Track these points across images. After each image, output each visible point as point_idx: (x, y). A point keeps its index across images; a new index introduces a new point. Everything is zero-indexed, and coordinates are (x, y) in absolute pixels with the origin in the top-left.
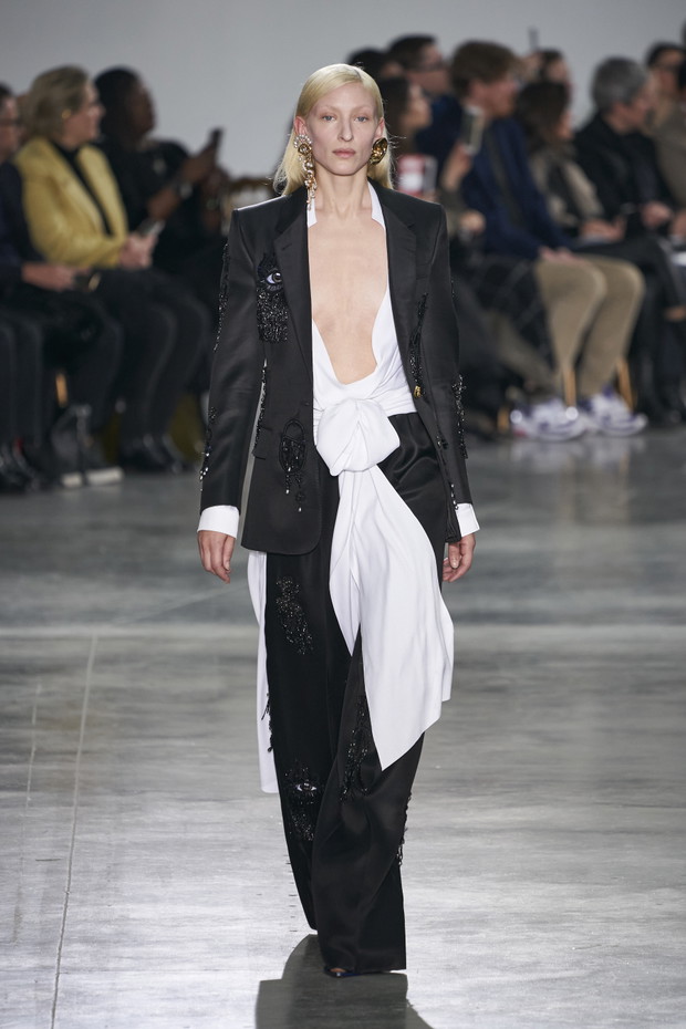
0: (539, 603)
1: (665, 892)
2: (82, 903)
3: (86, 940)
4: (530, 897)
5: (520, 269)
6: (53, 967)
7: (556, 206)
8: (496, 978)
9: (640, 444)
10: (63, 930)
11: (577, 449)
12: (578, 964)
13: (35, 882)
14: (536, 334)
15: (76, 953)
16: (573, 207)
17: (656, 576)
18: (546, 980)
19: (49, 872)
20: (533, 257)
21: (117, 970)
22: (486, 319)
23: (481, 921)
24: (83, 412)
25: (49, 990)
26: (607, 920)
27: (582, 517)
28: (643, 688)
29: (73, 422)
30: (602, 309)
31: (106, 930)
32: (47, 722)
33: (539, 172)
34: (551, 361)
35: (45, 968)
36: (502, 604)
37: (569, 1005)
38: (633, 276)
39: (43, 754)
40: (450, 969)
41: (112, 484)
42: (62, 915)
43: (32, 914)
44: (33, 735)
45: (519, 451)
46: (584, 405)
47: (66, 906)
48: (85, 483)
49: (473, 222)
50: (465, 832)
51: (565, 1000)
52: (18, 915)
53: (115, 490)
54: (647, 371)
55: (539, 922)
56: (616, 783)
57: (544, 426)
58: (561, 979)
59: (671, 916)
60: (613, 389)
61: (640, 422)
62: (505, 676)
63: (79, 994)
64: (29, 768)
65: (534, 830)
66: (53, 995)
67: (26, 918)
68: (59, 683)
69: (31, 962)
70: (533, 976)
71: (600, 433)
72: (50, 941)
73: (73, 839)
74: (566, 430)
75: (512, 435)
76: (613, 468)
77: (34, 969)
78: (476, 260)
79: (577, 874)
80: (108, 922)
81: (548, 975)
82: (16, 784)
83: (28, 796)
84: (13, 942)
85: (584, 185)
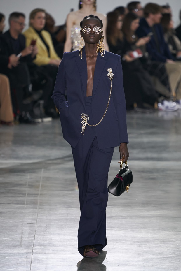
2: (39, 235)
3: (40, 245)
5: (161, 65)
7: (171, 47)
10: (34, 242)
11: (176, 114)
12: (174, 253)
13: (27, 229)
14: (165, 82)
15: (37, 249)
18: (165, 258)
19: (30, 227)
20: (165, 61)
21: (48, 253)
22: (152, 79)
23: (147, 241)
24: (42, 102)
27: (177, 132)
29: (39, 105)
31: (46, 242)
32: (31, 186)
33: (166, 38)
34: (169, 90)
35: (29, 253)
39: (29, 195)
41: (49, 122)
42: (34, 238)
43: (26, 238)
44: (27, 190)
45: (160, 114)
46: (178, 102)
47: (35, 236)
48: (42, 121)
50: (144, 217)
51: (170, 263)
52: (22, 238)
53: (50, 124)
55: (163, 242)
57: (167, 107)
58: (169, 257)
62: (155, 175)
63: (38, 260)
64: (26, 198)
65: (162, 217)
66: (31, 260)
67: (24, 239)
68: (34, 175)
69: (25, 251)
70: (161, 256)
72: (30, 245)
73: (37, 218)
74: (173, 108)
77: (26, 253)
78: (149, 62)
79: (174, 229)
80: (46, 240)
81: (165, 256)
82: (22, 203)
83: (25, 206)
84: (20, 245)
85: (178, 42)
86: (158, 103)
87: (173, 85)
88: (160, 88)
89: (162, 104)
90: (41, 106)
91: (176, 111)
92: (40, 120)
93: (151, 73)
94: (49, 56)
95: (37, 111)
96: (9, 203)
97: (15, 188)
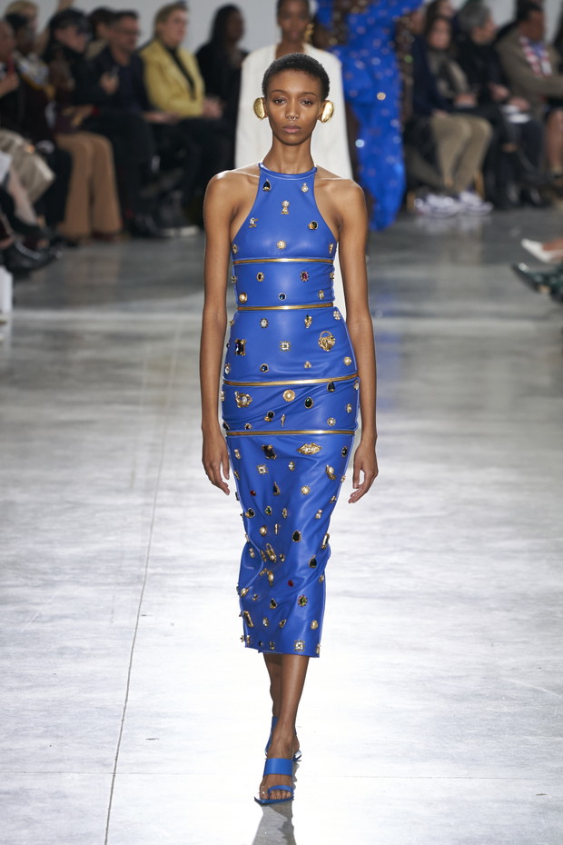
0: (429, 306)
1: (494, 470)
2: (169, 468)
3: (171, 489)
4: (418, 471)
6: (152, 504)
7: (442, 86)
8: (397, 515)
9: (488, 219)
10: (158, 484)
11: (452, 222)
12: (444, 508)
13: (143, 456)
15: (165, 496)
17: (493, 293)
18: (425, 517)
19: (151, 451)
20: (428, 113)
21: (187, 506)
24: (177, 195)
25: (149, 517)
26: (461, 484)
27: (454, 259)
29: (171, 202)
30: (469, 144)
31: (182, 484)
32: (153, 367)
35: (147, 505)
36: (407, 306)
37: (438, 531)
38: (485, 127)
39: (150, 386)
41: (192, 236)
42: (157, 475)
43: (141, 474)
44: (144, 375)
45: (420, 222)
46: (456, 197)
47: (160, 470)
48: (178, 237)
52: (133, 475)
55: (423, 484)
56: (469, 407)
57: (434, 209)
60: (472, 188)
61: (488, 207)
62: (409, 347)
63: (166, 519)
64: (142, 393)
66: (151, 519)
67: (138, 476)
68: (160, 346)
69: (140, 501)
71: (466, 214)
72: (150, 489)
73: (165, 434)
74: (445, 211)
75: (417, 214)
76: (471, 233)
77: (142, 505)
79: (445, 458)
82: (134, 402)
83: (141, 409)
84: (130, 489)
85: (458, 74)
89: (424, 200)
90: (177, 205)
91: (454, 216)
92: (172, 232)
95: (167, 214)
96: (108, 403)
97: (123, 372)
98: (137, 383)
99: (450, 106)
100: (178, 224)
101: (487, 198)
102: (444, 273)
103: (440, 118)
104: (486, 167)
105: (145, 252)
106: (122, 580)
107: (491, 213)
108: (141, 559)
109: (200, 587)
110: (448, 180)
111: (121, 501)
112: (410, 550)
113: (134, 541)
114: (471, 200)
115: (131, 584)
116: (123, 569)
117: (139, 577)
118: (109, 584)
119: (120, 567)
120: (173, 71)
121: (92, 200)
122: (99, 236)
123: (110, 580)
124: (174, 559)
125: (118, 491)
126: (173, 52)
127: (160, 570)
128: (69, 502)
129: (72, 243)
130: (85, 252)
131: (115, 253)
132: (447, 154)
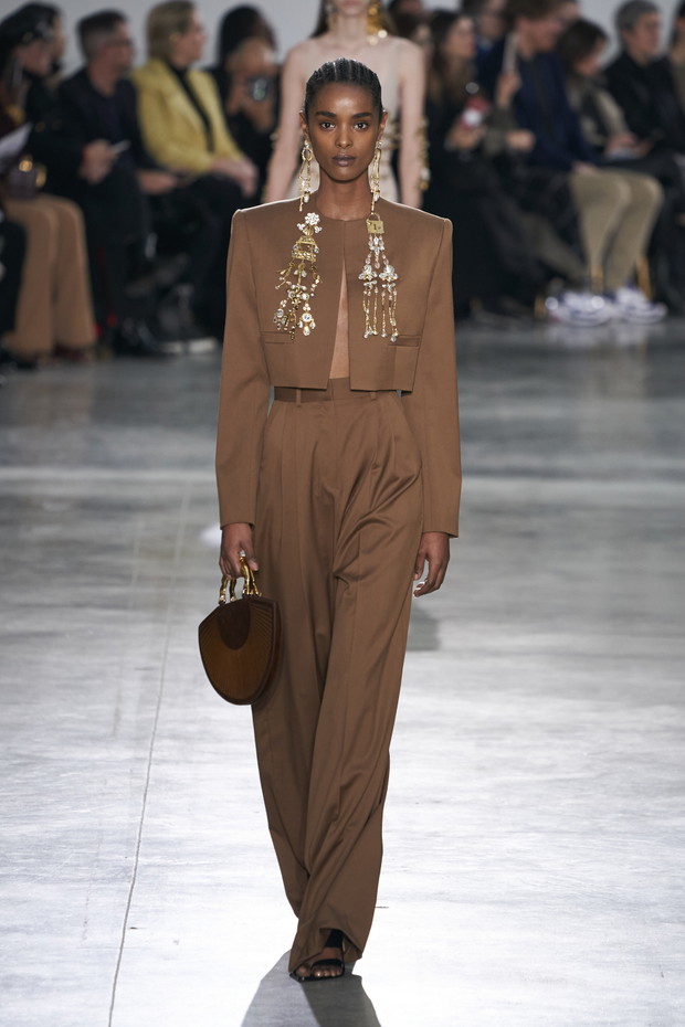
0: (565, 461)
1: (664, 709)
2: (172, 705)
3: (174, 737)
4: (550, 710)
5: (557, 180)
6: (145, 759)
7: (588, 126)
8: (519, 777)
9: (660, 329)
10: (155, 728)
12: (588, 767)
13: (133, 686)
14: (570, 234)
15: (165, 748)
16: (603, 129)
17: (666, 441)
18: (561, 780)
19: (145, 679)
20: (567, 168)
21: (199, 762)
22: (527, 222)
23: (507, 729)
24: (185, 291)
25: (142, 778)
26: (615, 731)
27: (605, 389)
28: (650, 535)
29: (176, 301)
31: (192, 728)
32: (148, 552)
33: (574, 98)
34: (582, 258)
35: (139, 760)
36: (535, 462)
37: (580, 801)
38: (652, 188)
39: (142, 579)
40: (481, 768)
41: (207, 353)
42: (154, 715)
43: (130, 714)
44: (135, 563)
45: (554, 332)
46: (610, 296)
47: (158, 708)
48: (187, 353)
49: (521, 140)
50: (497, 653)
51: (577, 797)
52: (117, 714)
53: (208, 359)
54: (663, 268)
55: (557, 731)
56: (622, 616)
57: (575, 313)
58: (575, 780)
59: (668, 729)
60: (634, 283)
61: (660, 311)
62: (535, 523)
63: (167, 782)
64: (131, 591)
65: (556, 654)
66: (145, 782)
67: (124, 717)
68: (158, 520)
69: (127, 754)
70: (551, 777)
71: (623, 321)
72: (144, 736)
73: (166, 653)
74: (592, 317)
75: (547, 320)
76: (632, 350)
77: (130, 760)
78: (521, 172)
79: (590, 691)
80: (192, 722)
81: (563, 776)
82: (119, 604)
83: (130, 614)
84: (113, 737)
85: (611, 109)
86: (545, 296)
87: (594, 243)
88: (554, 252)
89: (561, 300)
90: (184, 307)
91: (605, 324)
92: (177, 348)
93: (527, 206)
94: (211, 146)
95: (170, 320)
96: (79, 605)
97: (100, 558)
98: (124, 577)
99: (597, 157)
100: (186, 336)
101: (657, 298)
102: (591, 411)
103: (585, 173)
104: (653, 250)
105: (135, 377)
106: (99, 874)
107: (665, 320)
108: (128, 842)
109: (219, 885)
110: (595, 270)
111: (99, 754)
112: (537, 830)
113: (118, 815)
114: (633, 301)
115: (114, 880)
116: (100, 857)
117: (125, 870)
118: (81, 880)
119: (97, 854)
120: (179, 102)
121: (55, 296)
122: (64, 353)
123: (81, 875)
124: (179, 842)
125: (95, 739)
126: (181, 76)
127: (157, 860)
128: (21, 756)
129: (27, 364)
130: (45, 376)
131: (89, 377)
132: (595, 231)
